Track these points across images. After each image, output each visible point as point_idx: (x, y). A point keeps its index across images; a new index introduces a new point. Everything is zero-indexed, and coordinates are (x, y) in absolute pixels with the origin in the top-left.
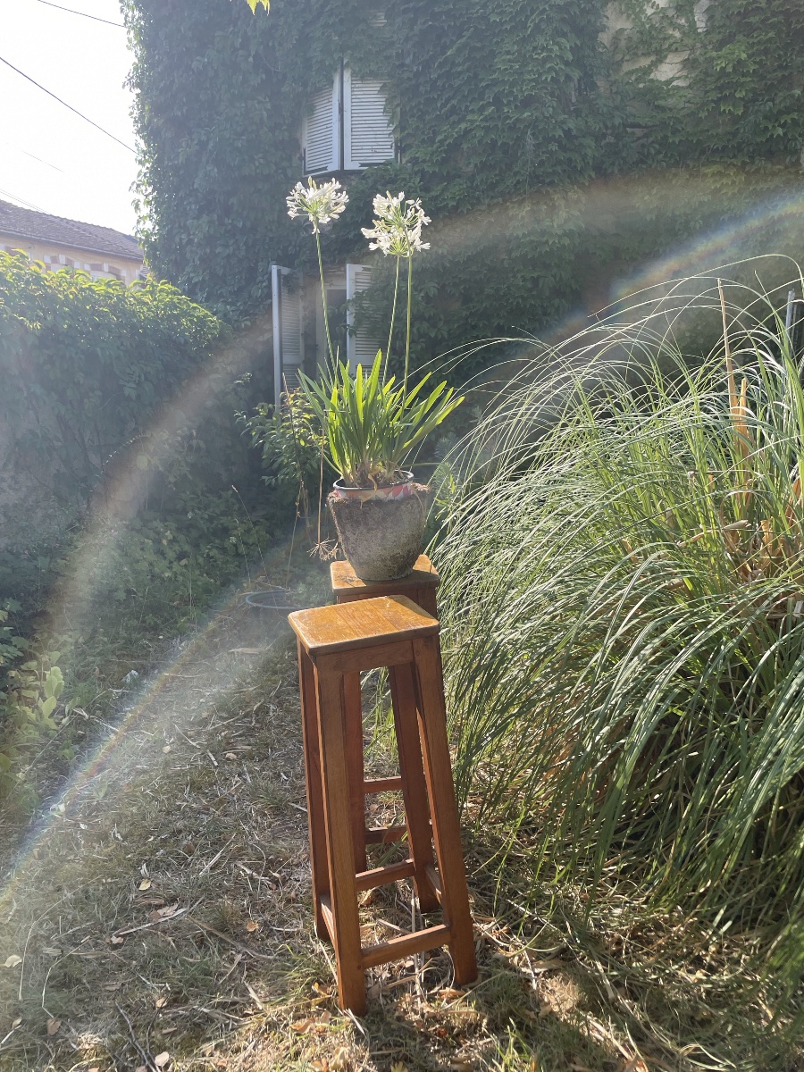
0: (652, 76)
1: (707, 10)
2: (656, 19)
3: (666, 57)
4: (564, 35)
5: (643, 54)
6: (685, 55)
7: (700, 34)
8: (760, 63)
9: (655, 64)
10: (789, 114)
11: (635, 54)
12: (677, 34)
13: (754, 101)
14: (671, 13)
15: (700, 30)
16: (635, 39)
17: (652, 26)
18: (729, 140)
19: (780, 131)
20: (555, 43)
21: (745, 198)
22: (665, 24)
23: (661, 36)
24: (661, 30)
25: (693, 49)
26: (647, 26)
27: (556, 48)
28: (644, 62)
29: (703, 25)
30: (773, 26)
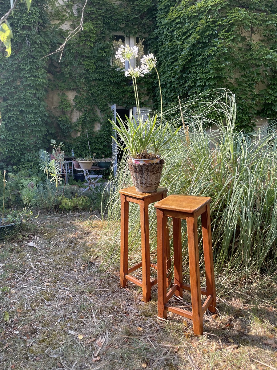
0: (60, 27)
1: (77, 9)
2: (60, 8)
3: (64, 22)
4: (36, 6)
5: (56, 19)
6: (71, 23)
7: (75, 17)
8: (97, 31)
9: (60, 24)
10: (106, 49)
11: (53, 18)
12: (67, 15)
13: (96, 43)
14: (65, 7)
15: (75, 16)
16: (53, 13)
17: (59, 10)
18: (90, 54)
19: (105, 54)
20: (33, 9)
21: (96, 74)
22: (63, 10)
23: (62, 14)
24: (62, 12)
25: (73, 21)
26: (57, 10)
27: (34, 10)
28: (57, 22)
29: (76, 14)
30: (99, 19)
